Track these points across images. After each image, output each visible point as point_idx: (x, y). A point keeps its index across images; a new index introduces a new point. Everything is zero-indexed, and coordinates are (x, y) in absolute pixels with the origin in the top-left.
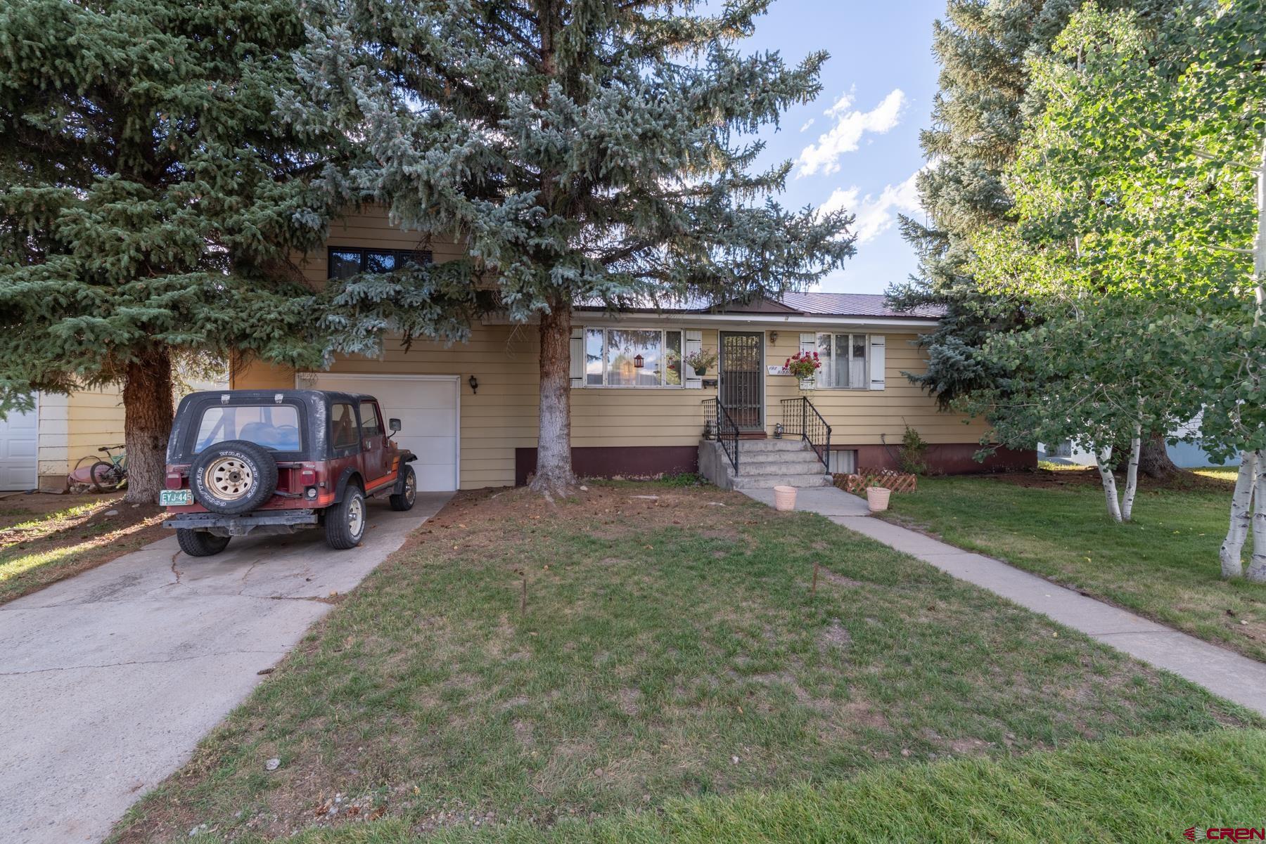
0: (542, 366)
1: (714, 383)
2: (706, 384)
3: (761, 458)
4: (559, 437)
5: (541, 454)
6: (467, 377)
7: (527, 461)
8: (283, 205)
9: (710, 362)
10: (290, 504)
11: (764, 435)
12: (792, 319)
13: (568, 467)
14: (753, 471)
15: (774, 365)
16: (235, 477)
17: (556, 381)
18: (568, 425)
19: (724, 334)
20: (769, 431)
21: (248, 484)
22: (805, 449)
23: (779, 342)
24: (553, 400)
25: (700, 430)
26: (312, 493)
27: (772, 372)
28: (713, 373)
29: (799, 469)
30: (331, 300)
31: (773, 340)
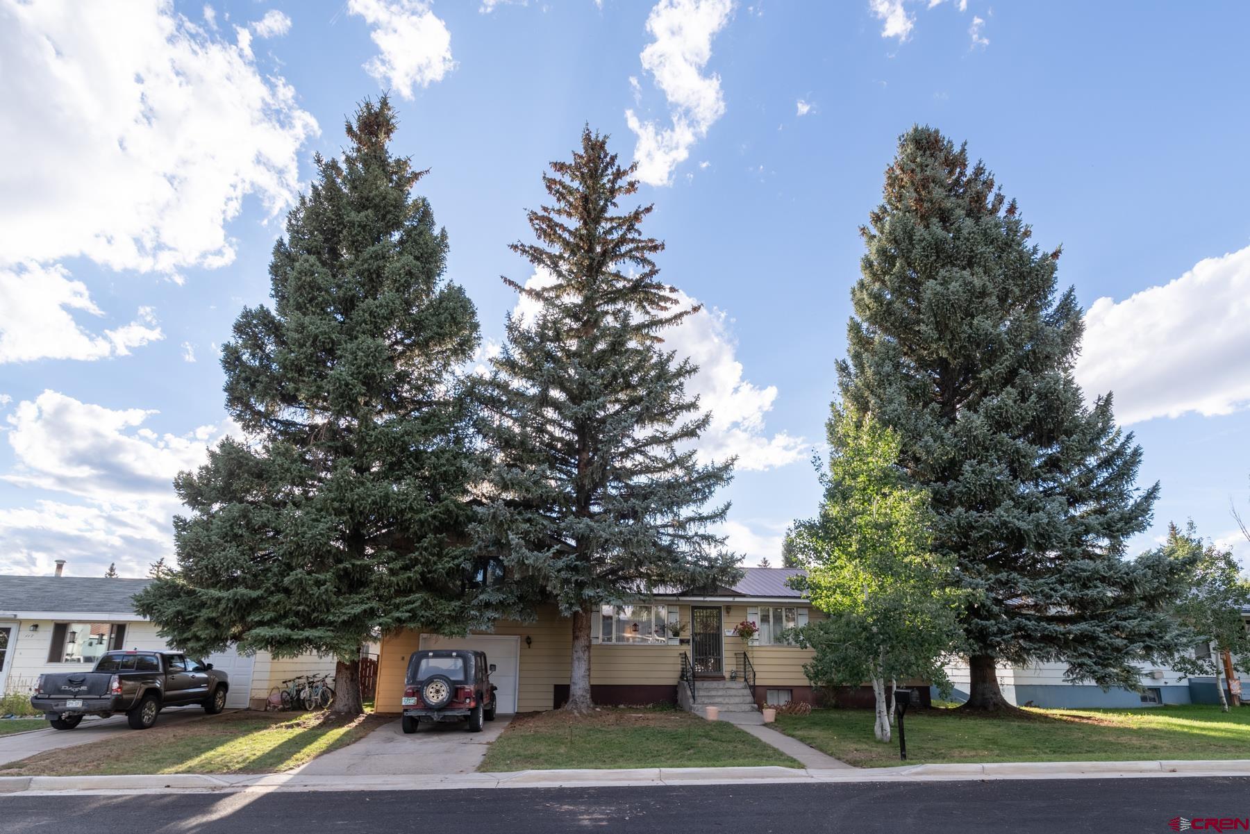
0: (574, 633)
1: (688, 642)
2: (682, 642)
3: (713, 693)
4: (583, 677)
5: (572, 687)
6: (525, 637)
7: (562, 694)
8: (456, 562)
9: (682, 628)
10: (457, 706)
11: (723, 678)
12: (737, 599)
13: (588, 696)
14: (706, 701)
15: (728, 631)
16: (438, 691)
17: (582, 642)
18: (589, 670)
19: (694, 608)
20: (727, 675)
21: (444, 694)
22: (745, 688)
23: (732, 613)
24: (580, 654)
25: (678, 674)
26: (468, 701)
27: (728, 634)
28: (687, 634)
29: (737, 700)
30: (469, 604)
31: (728, 612)
